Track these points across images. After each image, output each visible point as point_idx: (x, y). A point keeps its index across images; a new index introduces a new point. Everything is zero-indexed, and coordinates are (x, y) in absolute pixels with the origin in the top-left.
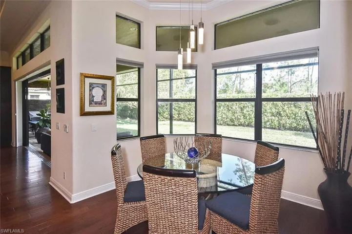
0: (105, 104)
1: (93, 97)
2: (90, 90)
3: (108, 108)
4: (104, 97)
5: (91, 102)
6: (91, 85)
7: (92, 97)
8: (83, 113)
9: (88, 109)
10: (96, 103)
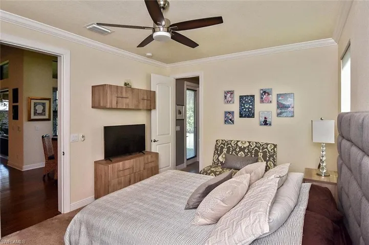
0: (45, 115)
1: (37, 110)
2: (35, 107)
3: (46, 117)
4: (44, 110)
5: (35, 113)
6: (35, 103)
7: (35, 110)
8: (30, 120)
9: (33, 117)
10: (39, 114)
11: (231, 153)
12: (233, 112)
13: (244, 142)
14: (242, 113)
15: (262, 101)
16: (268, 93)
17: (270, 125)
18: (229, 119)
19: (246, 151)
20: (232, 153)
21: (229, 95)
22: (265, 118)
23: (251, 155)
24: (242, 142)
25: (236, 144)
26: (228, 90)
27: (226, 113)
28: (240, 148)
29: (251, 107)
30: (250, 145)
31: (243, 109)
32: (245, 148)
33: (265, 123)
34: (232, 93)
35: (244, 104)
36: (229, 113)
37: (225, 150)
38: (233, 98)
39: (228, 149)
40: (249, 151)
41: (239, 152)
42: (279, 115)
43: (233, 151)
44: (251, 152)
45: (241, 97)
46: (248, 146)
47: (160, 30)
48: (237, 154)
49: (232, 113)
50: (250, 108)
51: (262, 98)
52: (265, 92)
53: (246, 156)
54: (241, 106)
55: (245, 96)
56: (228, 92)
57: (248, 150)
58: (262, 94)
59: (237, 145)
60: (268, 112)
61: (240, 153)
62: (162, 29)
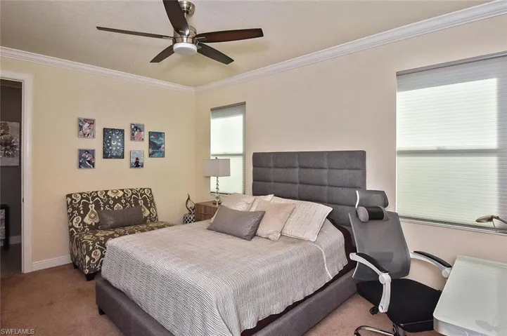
11: (102, 208)
12: (93, 151)
13: (115, 191)
14: (107, 152)
15: (133, 138)
16: (139, 129)
17: (142, 166)
18: (86, 160)
19: (123, 201)
20: (104, 207)
21: (87, 125)
22: (137, 159)
23: (131, 205)
24: (112, 191)
25: (106, 194)
26: (86, 118)
27: (81, 151)
28: (114, 199)
29: (119, 144)
30: (125, 193)
31: (108, 147)
32: (120, 198)
33: (137, 164)
34: (92, 122)
35: (110, 140)
36: (88, 151)
37: (92, 207)
38: (93, 130)
39: (97, 203)
40: (127, 201)
41: (114, 204)
42: (150, 155)
43: (105, 205)
44: (130, 202)
45: (105, 130)
46: (124, 195)
47: (183, 41)
48: (113, 208)
49: (91, 152)
50: (118, 146)
51: (133, 134)
52: (136, 127)
53: (124, 207)
54: (105, 142)
55: (112, 130)
56: (86, 121)
57: (125, 199)
58: (133, 130)
59: (108, 197)
60: (140, 151)
61: (116, 206)
62: (185, 39)
